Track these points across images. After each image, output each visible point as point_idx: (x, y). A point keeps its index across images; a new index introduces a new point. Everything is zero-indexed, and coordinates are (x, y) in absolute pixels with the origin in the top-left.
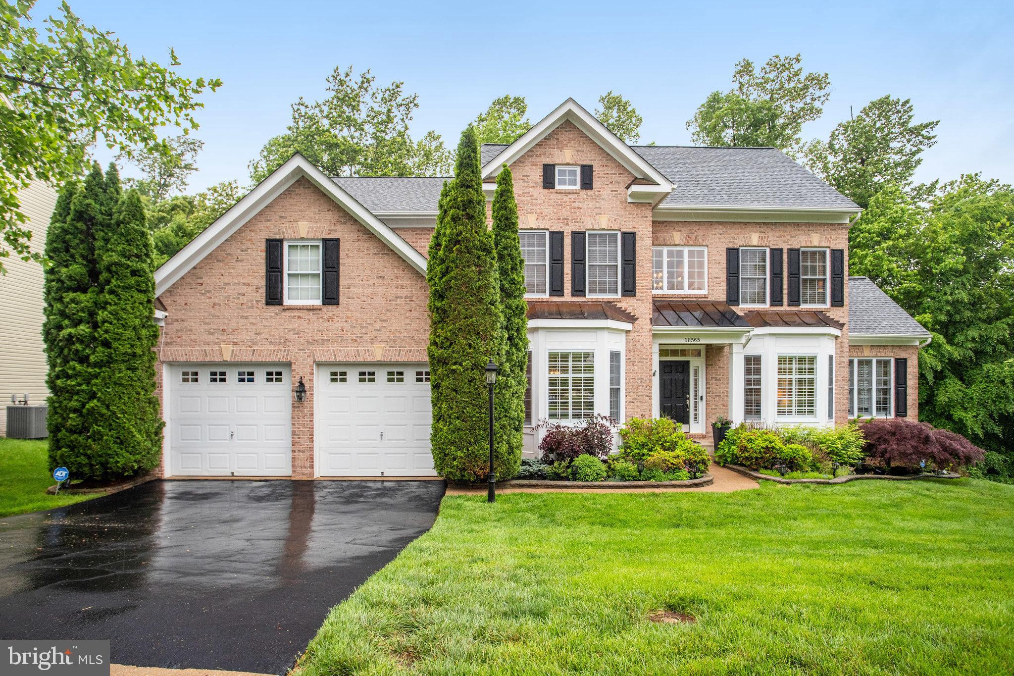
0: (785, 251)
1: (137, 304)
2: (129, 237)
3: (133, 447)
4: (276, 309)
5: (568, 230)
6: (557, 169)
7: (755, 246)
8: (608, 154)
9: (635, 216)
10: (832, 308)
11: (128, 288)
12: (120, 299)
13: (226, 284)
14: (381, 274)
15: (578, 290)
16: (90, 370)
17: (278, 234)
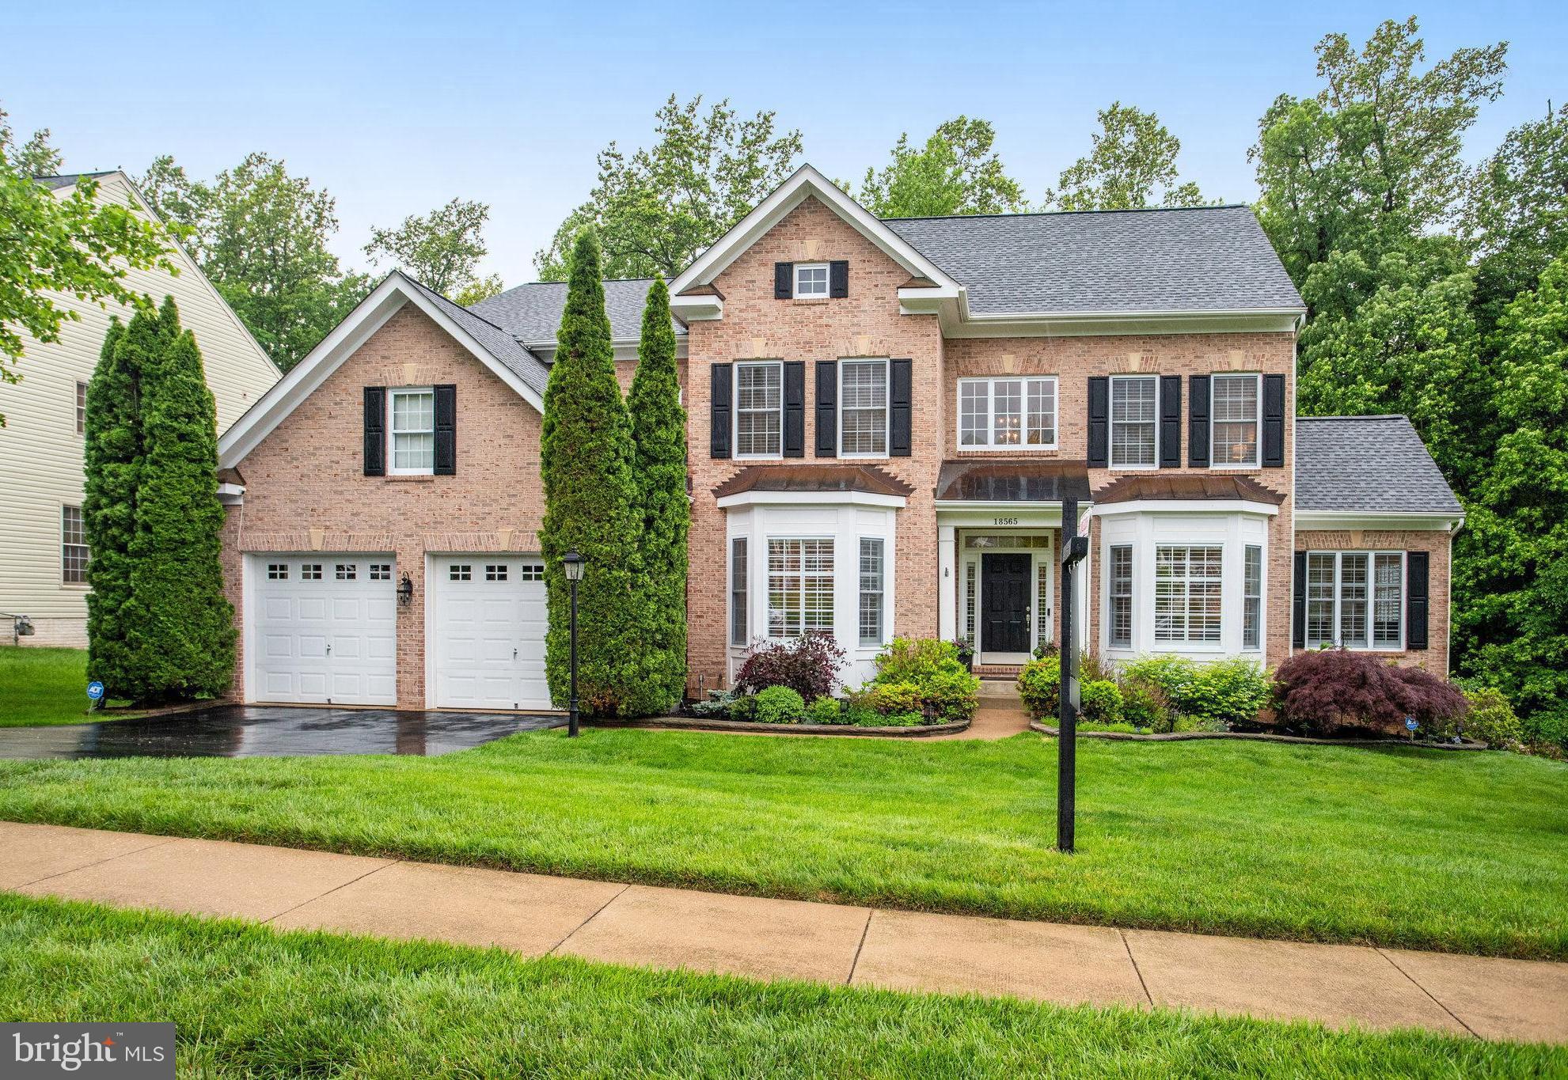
0: (1185, 379)
1: (185, 478)
2: (176, 392)
3: (182, 659)
4: (378, 480)
5: (810, 360)
6: (796, 269)
7: (1134, 373)
8: (871, 244)
9: (911, 334)
10: (1264, 470)
11: (174, 457)
12: (164, 471)
13: (316, 448)
14: (509, 432)
15: (825, 448)
16: (128, 561)
17: (380, 381)
